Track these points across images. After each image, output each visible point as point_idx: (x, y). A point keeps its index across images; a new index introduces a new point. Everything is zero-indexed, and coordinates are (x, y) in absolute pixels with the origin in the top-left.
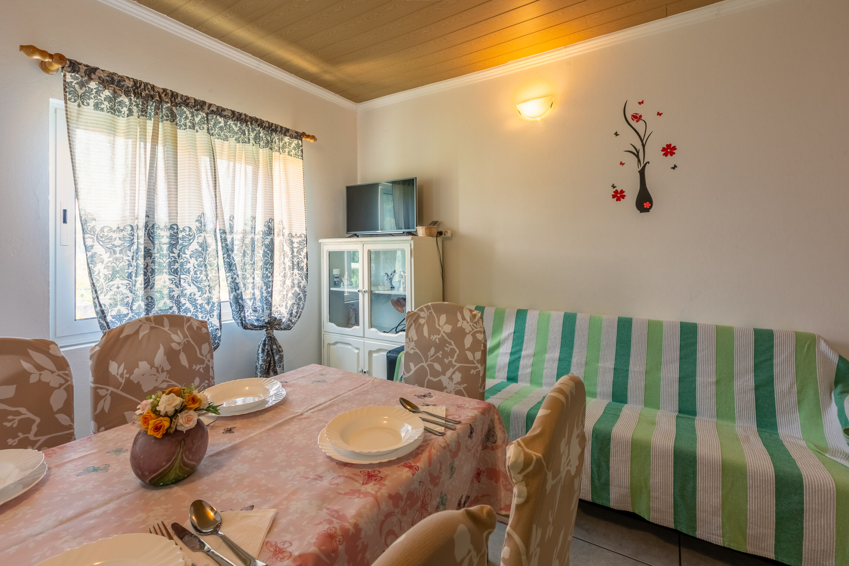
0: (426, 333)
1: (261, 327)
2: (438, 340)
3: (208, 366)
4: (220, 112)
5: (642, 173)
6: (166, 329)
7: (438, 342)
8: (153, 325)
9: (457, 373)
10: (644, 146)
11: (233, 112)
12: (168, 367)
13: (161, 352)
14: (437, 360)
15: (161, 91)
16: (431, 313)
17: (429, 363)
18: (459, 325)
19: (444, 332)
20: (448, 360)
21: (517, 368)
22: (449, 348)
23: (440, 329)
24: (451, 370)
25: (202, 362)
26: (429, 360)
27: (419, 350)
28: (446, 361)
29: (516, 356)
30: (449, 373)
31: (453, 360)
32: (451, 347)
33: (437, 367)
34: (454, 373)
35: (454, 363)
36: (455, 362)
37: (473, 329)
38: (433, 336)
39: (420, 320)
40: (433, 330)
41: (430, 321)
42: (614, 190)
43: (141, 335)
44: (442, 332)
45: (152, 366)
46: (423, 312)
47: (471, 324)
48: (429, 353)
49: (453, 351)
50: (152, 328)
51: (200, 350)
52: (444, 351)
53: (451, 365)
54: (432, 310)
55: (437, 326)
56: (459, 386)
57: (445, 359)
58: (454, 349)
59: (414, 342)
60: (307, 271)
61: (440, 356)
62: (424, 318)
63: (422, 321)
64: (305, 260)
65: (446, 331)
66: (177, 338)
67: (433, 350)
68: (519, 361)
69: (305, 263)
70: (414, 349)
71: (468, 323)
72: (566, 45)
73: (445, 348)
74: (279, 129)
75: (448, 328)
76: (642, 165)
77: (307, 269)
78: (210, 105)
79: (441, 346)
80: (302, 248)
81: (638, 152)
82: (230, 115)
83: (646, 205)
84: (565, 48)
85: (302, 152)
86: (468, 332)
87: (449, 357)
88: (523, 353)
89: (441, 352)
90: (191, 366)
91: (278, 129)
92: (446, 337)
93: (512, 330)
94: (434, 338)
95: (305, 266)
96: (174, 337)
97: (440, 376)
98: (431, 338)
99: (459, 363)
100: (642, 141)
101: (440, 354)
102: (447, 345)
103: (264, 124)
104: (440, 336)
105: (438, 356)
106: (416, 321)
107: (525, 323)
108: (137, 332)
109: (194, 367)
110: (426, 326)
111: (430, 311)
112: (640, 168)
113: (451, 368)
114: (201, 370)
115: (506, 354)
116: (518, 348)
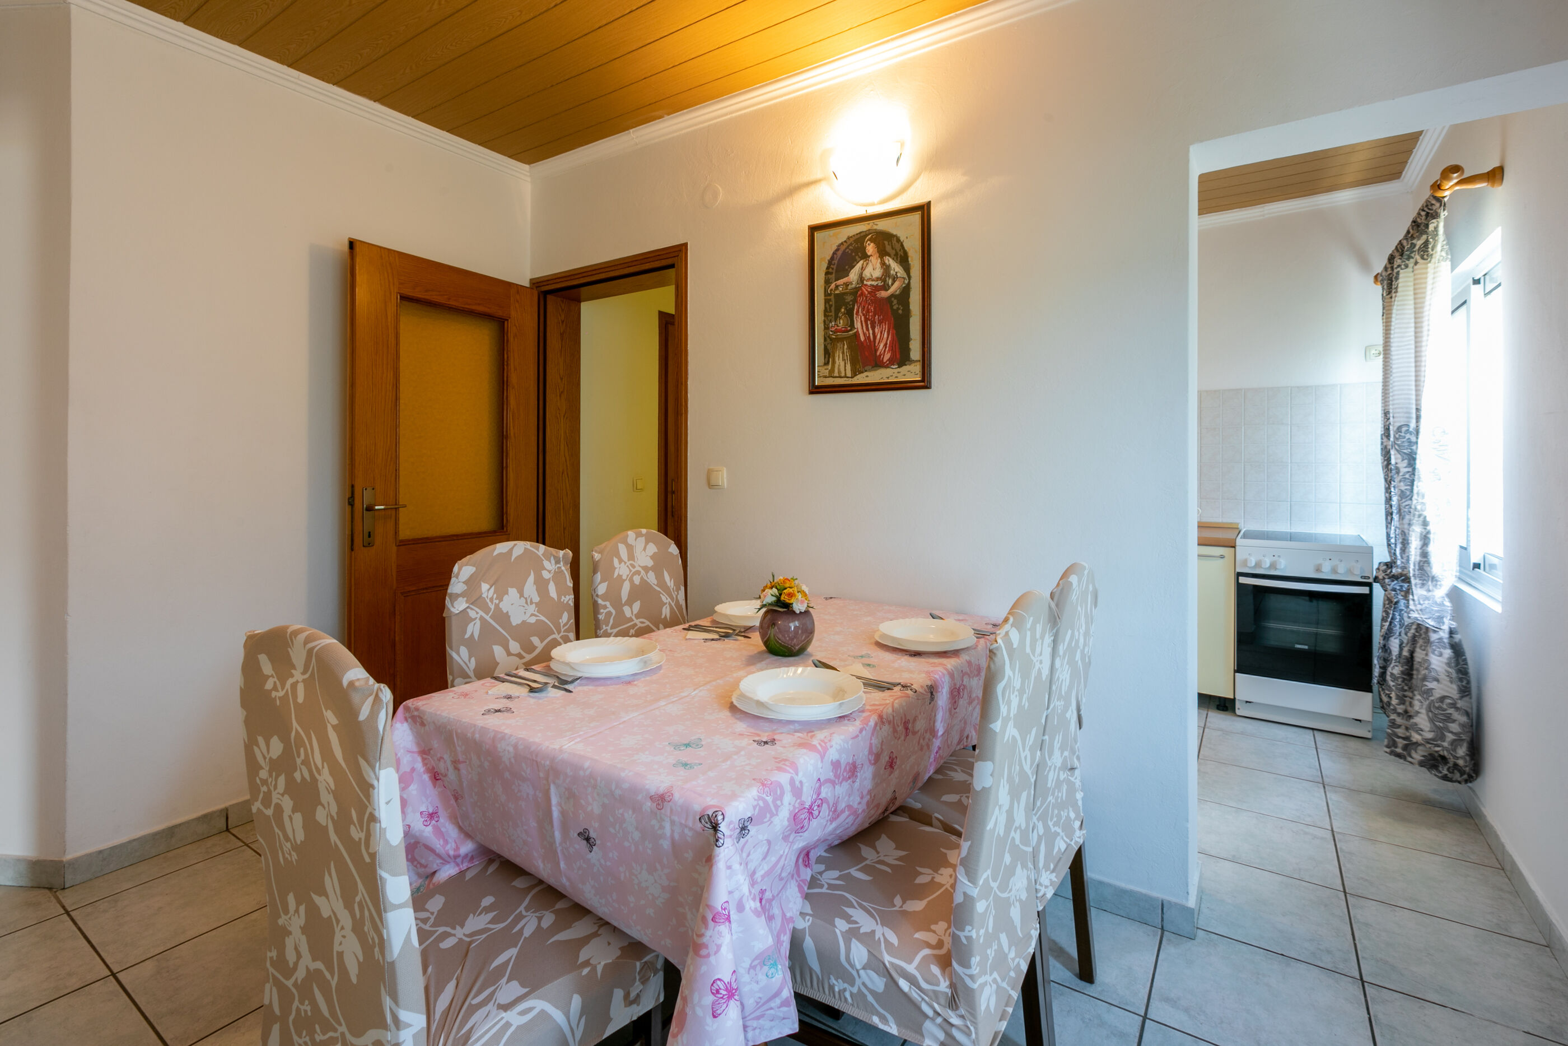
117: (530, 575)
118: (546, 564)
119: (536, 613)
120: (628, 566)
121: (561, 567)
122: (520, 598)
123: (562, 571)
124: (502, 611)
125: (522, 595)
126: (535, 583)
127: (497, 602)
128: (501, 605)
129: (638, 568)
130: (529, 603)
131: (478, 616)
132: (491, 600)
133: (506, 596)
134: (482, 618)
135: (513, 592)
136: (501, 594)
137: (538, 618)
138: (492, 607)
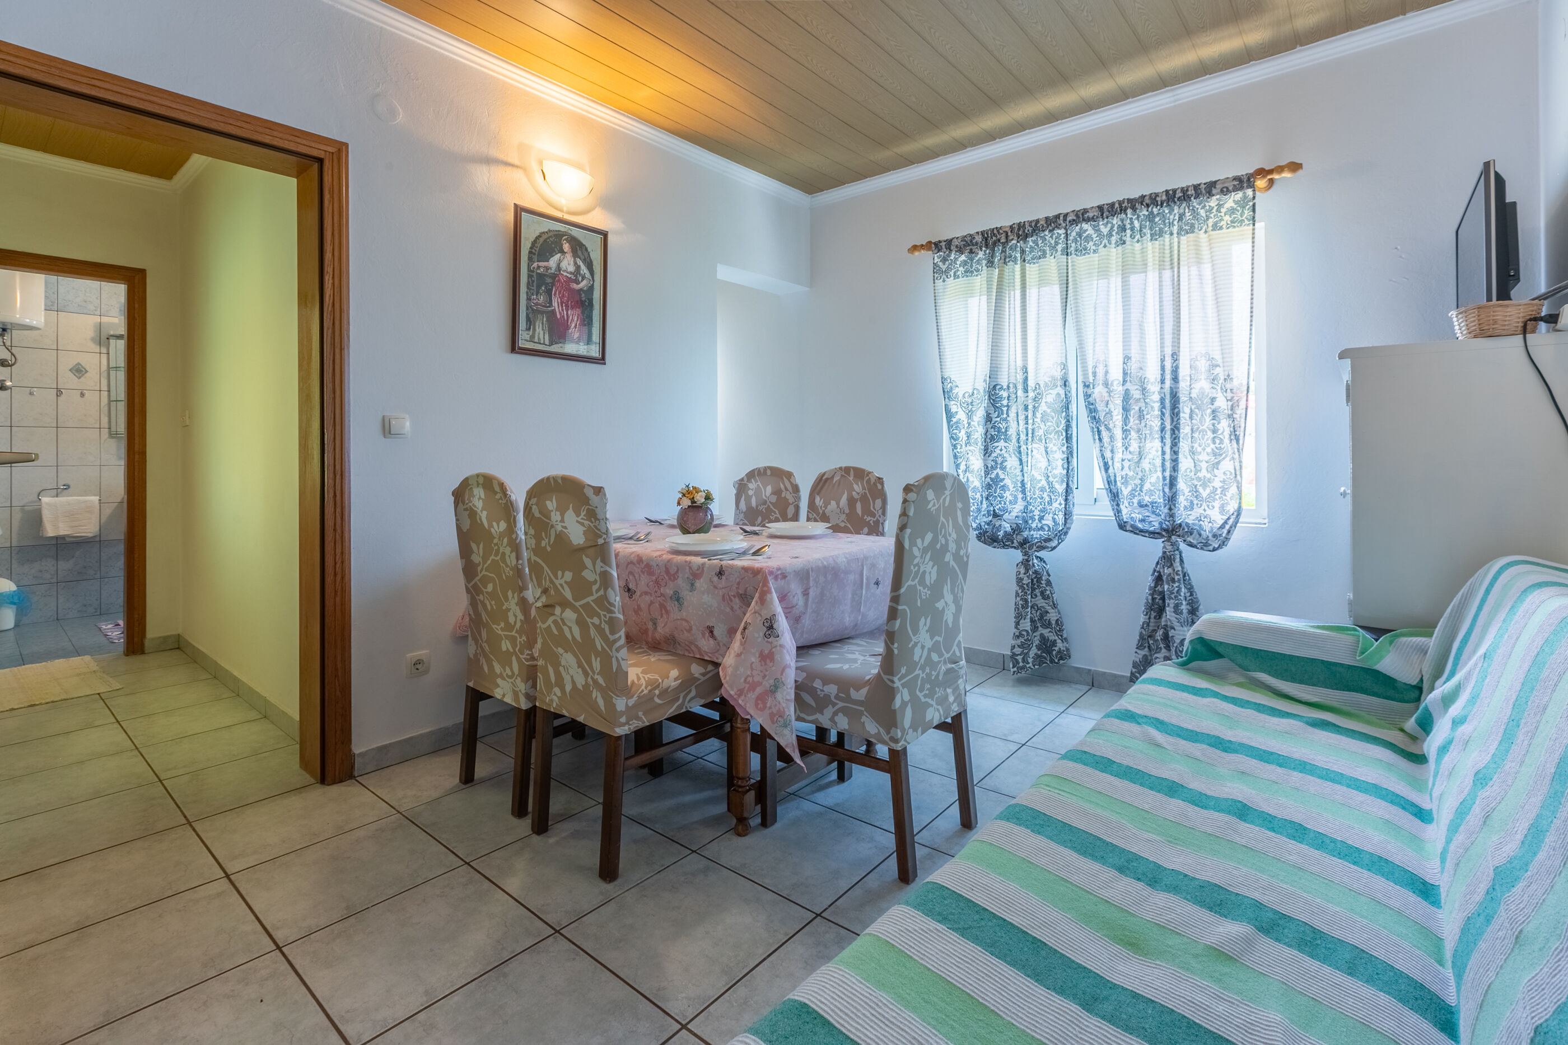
1: (1153, 535)
3: (878, 521)
4: (1081, 216)
6: (851, 478)
8: (843, 473)
11: (1100, 208)
12: (847, 511)
13: (844, 498)
15: (1007, 229)
25: (874, 515)
43: (836, 479)
45: (838, 506)
50: (842, 475)
51: (874, 504)
66: (858, 488)
74: (1191, 192)
78: (1066, 215)
82: (1096, 214)
85: (1254, 210)
90: (863, 516)
91: (1189, 193)
96: (855, 486)
103: (1158, 199)
108: (833, 477)
109: (865, 517)
114: (871, 522)
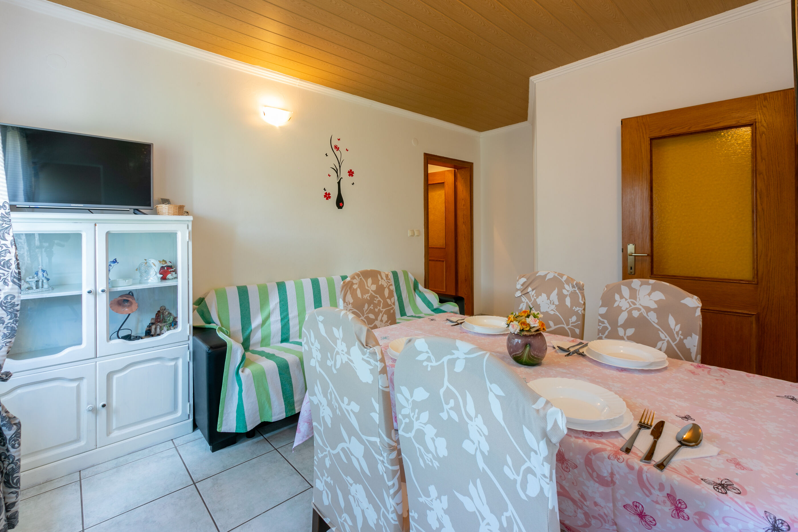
0: (359, 295)
2: (369, 298)
5: (339, 183)
7: (369, 299)
9: (384, 315)
10: (340, 167)
14: (371, 311)
16: (361, 279)
17: (365, 316)
18: (380, 284)
19: (372, 290)
20: (377, 309)
21: (288, 329)
22: (377, 301)
23: (369, 289)
24: (381, 315)
26: (365, 314)
27: (357, 310)
28: (376, 310)
29: (286, 320)
30: (379, 318)
31: (381, 308)
32: (377, 299)
33: (372, 316)
34: (382, 316)
35: (382, 310)
36: (382, 308)
37: (388, 284)
38: (365, 295)
39: (353, 286)
40: (364, 291)
41: (361, 285)
42: (325, 192)
44: (370, 291)
46: (355, 280)
47: (386, 281)
48: (364, 309)
49: (379, 301)
52: (374, 304)
53: (380, 311)
54: (362, 277)
55: (367, 288)
56: (387, 323)
57: (376, 309)
58: (380, 300)
59: (351, 304)
60: (18, 268)
61: (372, 308)
62: (356, 284)
63: (355, 287)
64: (13, 250)
65: (373, 290)
67: (366, 306)
68: (289, 323)
69: (13, 254)
70: (352, 310)
71: (385, 280)
72: (302, 79)
73: (374, 301)
75: (374, 287)
76: (339, 179)
77: (18, 264)
79: (370, 302)
80: (7, 228)
81: (337, 170)
83: (341, 204)
84: (300, 80)
86: (385, 287)
87: (378, 307)
88: (290, 316)
89: (372, 305)
92: (373, 294)
93: (278, 300)
94: (366, 297)
95: (14, 259)
97: (375, 322)
98: (364, 297)
99: (384, 309)
100: (339, 164)
101: (372, 307)
102: (375, 299)
104: (369, 294)
105: (371, 308)
106: (351, 287)
107: (286, 292)
110: (359, 290)
111: (360, 278)
112: (338, 181)
113: (381, 314)
115: (277, 321)
116: (285, 314)
117: (555, 289)
118: (566, 286)
119: (555, 310)
120: (628, 302)
121: (576, 291)
122: (547, 300)
123: (577, 293)
124: (537, 303)
125: (548, 298)
126: (557, 295)
127: (535, 298)
128: (537, 300)
129: (638, 306)
130: (552, 304)
131: (526, 301)
132: (533, 296)
133: (540, 296)
134: (527, 303)
135: (544, 296)
136: (538, 295)
137: (555, 313)
138: (533, 299)
